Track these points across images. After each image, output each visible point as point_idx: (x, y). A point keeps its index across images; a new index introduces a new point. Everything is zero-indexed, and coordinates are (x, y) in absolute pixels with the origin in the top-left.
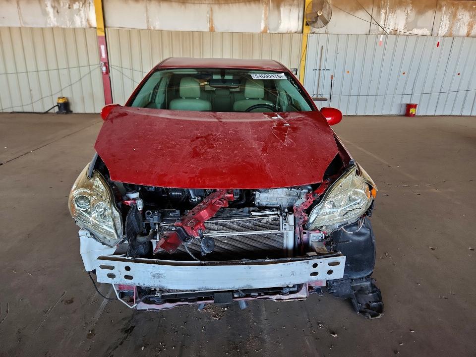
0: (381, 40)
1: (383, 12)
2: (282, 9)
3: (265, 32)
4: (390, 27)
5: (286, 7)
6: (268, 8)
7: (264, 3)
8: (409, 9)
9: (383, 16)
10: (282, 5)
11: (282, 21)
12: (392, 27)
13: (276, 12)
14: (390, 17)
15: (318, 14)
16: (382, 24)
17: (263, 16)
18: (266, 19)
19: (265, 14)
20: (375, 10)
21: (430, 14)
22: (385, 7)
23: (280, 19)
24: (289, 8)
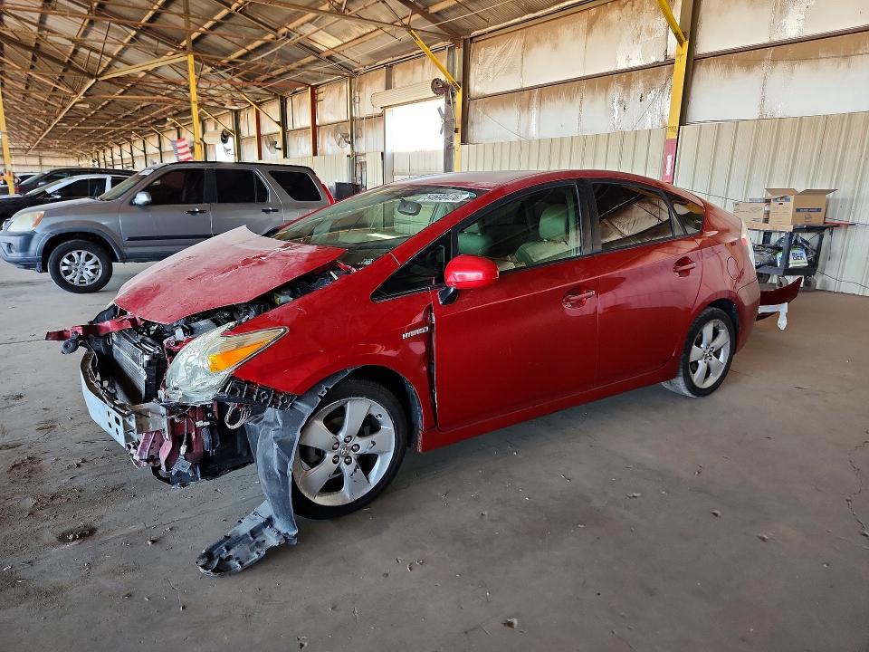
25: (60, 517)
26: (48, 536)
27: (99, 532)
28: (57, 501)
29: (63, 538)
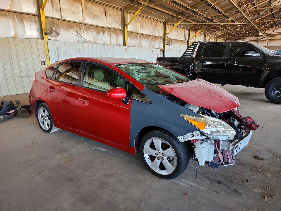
0: (86, 45)
1: (82, 31)
2: (25, 23)
3: (15, 37)
4: (87, 39)
5: (27, 22)
6: (14, 22)
7: (11, 18)
8: (93, 30)
9: (83, 33)
10: (24, 21)
11: (27, 31)
12: (88, 39)
13: (21, 25)
14: (86, 34)
15: (53, 29)
16: (83, 37)
17: (12, 26)
18: (15, 29)
19: (13, 25)
20: (78, 30)
21: (101, 33)
22: (82, 28)
23: (25, 29)
24: (30, 23)
25: (261, 165)
26: (266, 162)
27: (253, 156)
28: (260, 170)
29: (262, 159)
